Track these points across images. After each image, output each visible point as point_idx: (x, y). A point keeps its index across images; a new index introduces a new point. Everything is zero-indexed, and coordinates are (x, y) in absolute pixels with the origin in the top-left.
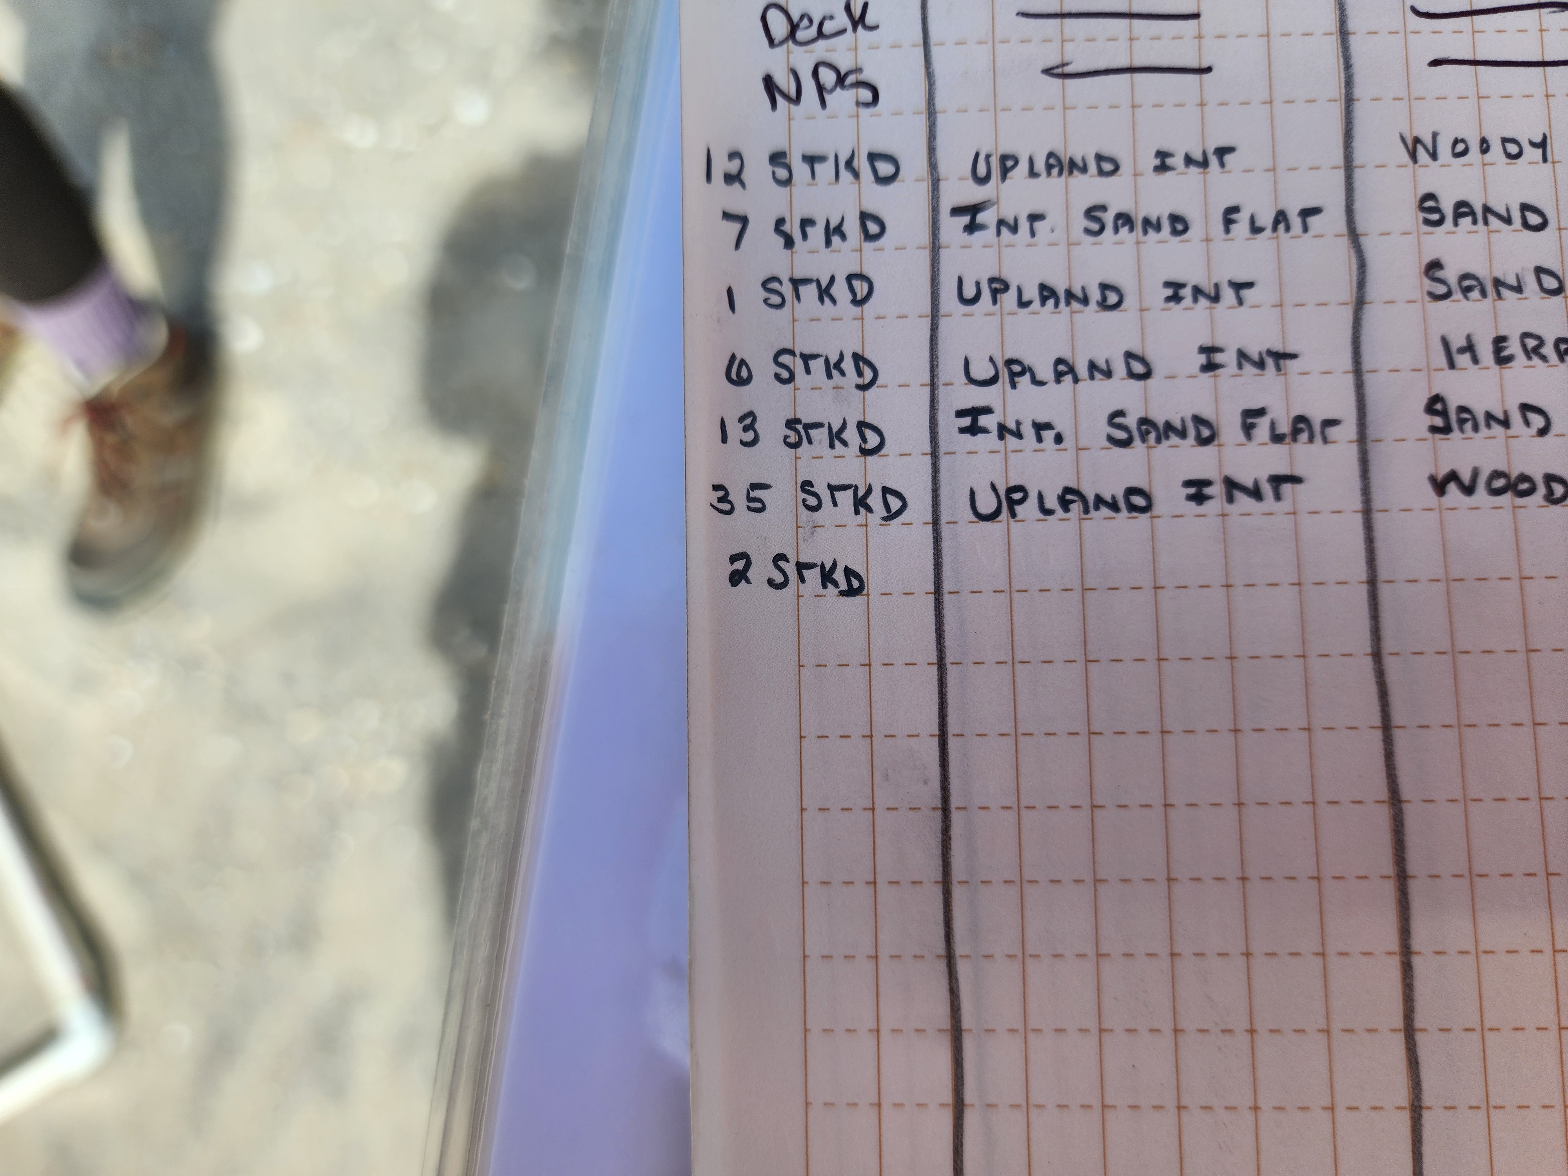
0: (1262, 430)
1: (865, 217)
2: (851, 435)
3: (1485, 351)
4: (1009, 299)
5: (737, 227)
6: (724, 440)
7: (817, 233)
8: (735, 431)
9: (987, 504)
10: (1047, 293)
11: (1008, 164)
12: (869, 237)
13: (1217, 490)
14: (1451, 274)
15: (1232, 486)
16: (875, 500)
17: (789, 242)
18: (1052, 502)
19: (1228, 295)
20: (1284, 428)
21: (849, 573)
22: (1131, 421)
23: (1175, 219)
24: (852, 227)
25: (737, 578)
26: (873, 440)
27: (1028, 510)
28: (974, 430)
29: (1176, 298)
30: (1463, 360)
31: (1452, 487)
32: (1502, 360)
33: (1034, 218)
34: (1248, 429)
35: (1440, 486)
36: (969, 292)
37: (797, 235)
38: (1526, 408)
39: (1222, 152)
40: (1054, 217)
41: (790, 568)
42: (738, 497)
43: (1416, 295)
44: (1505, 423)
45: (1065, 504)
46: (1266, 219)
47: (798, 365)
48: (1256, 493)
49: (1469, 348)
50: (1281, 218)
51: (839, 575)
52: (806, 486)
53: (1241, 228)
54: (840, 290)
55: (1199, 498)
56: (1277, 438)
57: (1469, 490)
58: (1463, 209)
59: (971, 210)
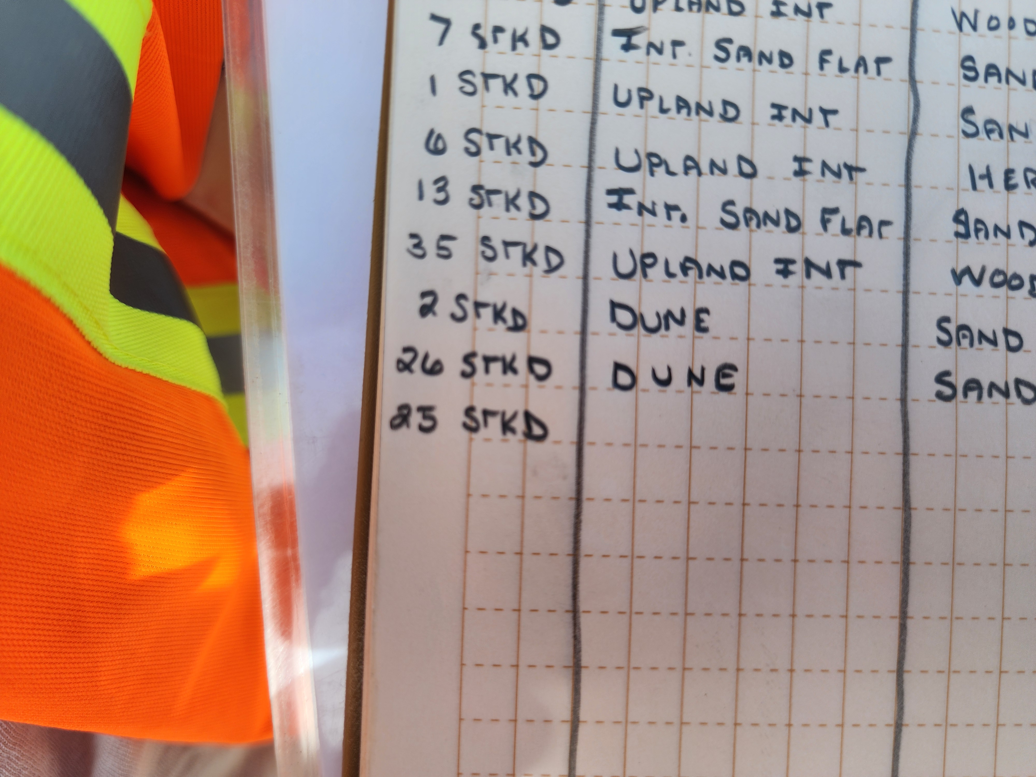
0: (835, 222)
1: (544, 30)
2: (523, 201)
3: (998, 179)
4: (653, 105)
5: (441, 27)
6: (421, 197)
7: (505, 39)
8: (430, 191)
9: (626, 266)
10: (682, 103)
12: (547, 47)
13: (798, 268)
14: (979, 119)
15: (809, 264)
16: (539, 256)
17: (483, 45)
18: (675, 268)
19: (818, 117)
20: (851, 224)
21: (516, 313)
22: (739, 210)
23: (783, 54)
24: (534, 37)
25: (425, 310)
26: (540, 207)
27: (657, 272)
28: (619, 206)
29: (779, 117)
30: (982, 184)
31: (966, 279)
32: (1009, 187)
33: (676, 43)
34: (825, 223)
35: (958, 278)
36: (622, 98)
37: (489, 38)
38: (1022, 224)
39: (822, 6)
40: (692, 45)
41: (469, 306)
42: (430, 245)
43: (954, 132)
44: (1007, 235)
45: (685, 270)
46: (850, 63)
47: (483, 142)
48: (827, 273)
49: (988, 176)
50: (861, 62)
51: (508, 314)
52: (485, 240)
53: (832, 67)
54: (521, 86)
55: (785, 273)
56: (845, 231)
57: (977, 282)
58: (992, 70)
59: (628, 33)
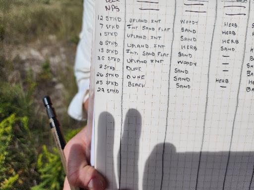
2: (114, 52)
3: (186, 47)
4: (133, 37)
5: (101, 25)
6: (99, 51)
7: (111, 27)
9: (129, 61)
10: (137, 36)
11: (134, 20)
12: (117, 28)
14: (184, 38)
16: (117, 60)
17: (108, 28)
19: (158, 38)
20: (162, 54)
21: (113, 68)
22: (145, 53)
23: (153, 28)
24: (115, 26)
25: (101, 67)
26: (117, 52)
27: (133, 62)
28: (128, 52)
29: (152, 38)
30: (183, 48)
31: (180, 63)
32: (188, 48)
33: (137, 27)
34: (158, 54)
38: (190, 54)
39: (159, 20)
41: (107, 67)
42: (101, 58)
44: (187, 56)
45: (137, 62)
46: (163, 29)
47: (108, 43)
48: (158, 62)
52: (109, 57)
53: (160, 30)
54: (114, 34)
55: (152, 62)
58: (186, 30)
59: (130, 26)
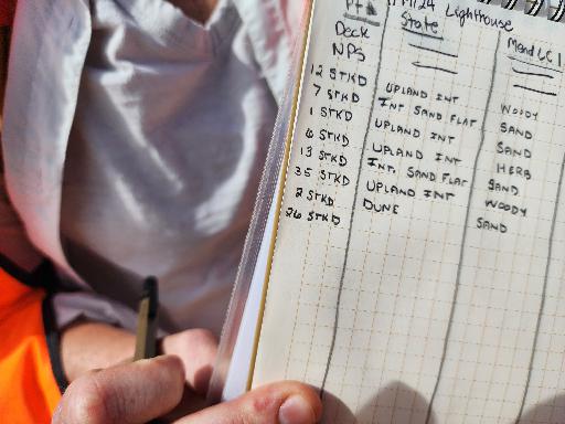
0: (447, 180)
1: (354, 95)
2: (338, 159)
3: (507, 169)
4: (389, 128)
6: (302, 153)
7: (339, 96)
8: (305, 152)
9: (371, 186)
11: (397, 88)
13: (432, 194)
14: (504, 146)
15: (436, 193)
16: (341, 179)
18: (389, 189)
20: (453, 180)
24: (350, 97)
25: (299, 194)
30: (501, 171)
32: (511, 173)
35: (488, 203)
37: (334, 95)
38: (514, 187)
39: (455, 98)
40: (406, 107)
41: (314, 195)
48: (442, 197)
49: (504, 168)
50: (466, 121)
51: (327, 199)
53: (455, 121)
54: (343, 115)
56: (451, 183)
57: (494, 206)
58: (512, 129)
59: (384, 100)
